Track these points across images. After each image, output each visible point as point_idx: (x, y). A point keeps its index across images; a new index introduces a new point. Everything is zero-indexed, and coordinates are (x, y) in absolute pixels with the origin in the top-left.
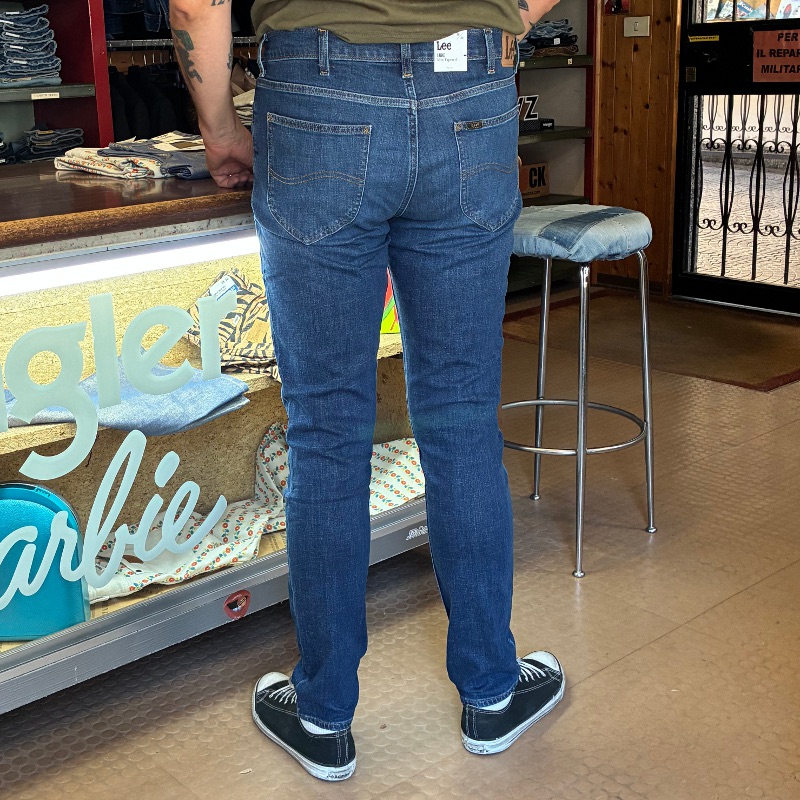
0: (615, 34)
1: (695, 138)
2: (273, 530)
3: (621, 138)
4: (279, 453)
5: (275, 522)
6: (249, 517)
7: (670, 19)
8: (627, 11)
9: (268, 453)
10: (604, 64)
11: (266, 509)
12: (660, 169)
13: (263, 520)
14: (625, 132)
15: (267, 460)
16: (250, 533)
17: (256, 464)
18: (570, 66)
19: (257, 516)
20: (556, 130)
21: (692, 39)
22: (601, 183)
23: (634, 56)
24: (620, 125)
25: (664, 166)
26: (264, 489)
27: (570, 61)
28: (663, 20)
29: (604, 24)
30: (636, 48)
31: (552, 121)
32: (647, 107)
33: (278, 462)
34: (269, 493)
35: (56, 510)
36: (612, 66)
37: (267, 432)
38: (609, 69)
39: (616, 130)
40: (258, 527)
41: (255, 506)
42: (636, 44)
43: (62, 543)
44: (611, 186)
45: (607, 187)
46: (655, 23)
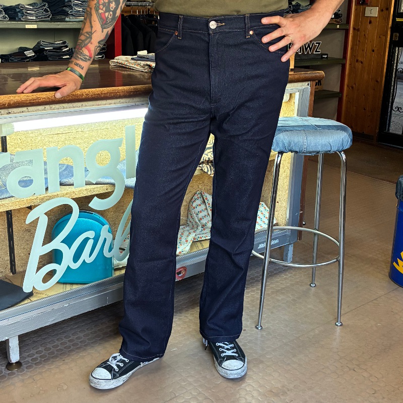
0: (361, 15)
1: (395, 67)
2: (196, 240)
3: (359, 65)
4: (200, 205)
5: (197, 236)
6: (186, 233)
7: (388, 9)
8: (367, 4)
9: (194, 205)
10: (354, 29)
11: (193, 230)
12: (377, 81)
13: (192, 235)
14: (362, 63)
15: (194, 208)
16: (187, 241)
17: (188, 209)
18: (338, 29)
19: (190, 233)
20: (328, 59)
21: (398, 20)
22: (348, 86)
23: (369, 26)
24: (360, 59)
25: (379, 80)
26: (192, 221)
27: (338, 26)
28: (385, 9)
29: (356, 10)
30: (370, 22)
31: (327, 55)
32: (373, 51)
33: (199, 208)
34: (194, 223)
35: (103, 225)
36: (358, 30)
37: (195, 195)
38: (356, 31)
39: (357, 61)
40: (191, 238)
41: (187, 228)
42: (371, 20)
43: (105, 240)
44: (352, 87)
45: (351, 88)
46: (381, 10)
